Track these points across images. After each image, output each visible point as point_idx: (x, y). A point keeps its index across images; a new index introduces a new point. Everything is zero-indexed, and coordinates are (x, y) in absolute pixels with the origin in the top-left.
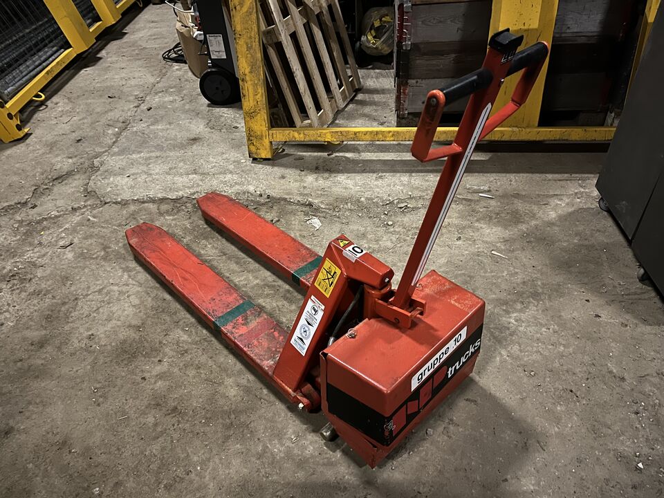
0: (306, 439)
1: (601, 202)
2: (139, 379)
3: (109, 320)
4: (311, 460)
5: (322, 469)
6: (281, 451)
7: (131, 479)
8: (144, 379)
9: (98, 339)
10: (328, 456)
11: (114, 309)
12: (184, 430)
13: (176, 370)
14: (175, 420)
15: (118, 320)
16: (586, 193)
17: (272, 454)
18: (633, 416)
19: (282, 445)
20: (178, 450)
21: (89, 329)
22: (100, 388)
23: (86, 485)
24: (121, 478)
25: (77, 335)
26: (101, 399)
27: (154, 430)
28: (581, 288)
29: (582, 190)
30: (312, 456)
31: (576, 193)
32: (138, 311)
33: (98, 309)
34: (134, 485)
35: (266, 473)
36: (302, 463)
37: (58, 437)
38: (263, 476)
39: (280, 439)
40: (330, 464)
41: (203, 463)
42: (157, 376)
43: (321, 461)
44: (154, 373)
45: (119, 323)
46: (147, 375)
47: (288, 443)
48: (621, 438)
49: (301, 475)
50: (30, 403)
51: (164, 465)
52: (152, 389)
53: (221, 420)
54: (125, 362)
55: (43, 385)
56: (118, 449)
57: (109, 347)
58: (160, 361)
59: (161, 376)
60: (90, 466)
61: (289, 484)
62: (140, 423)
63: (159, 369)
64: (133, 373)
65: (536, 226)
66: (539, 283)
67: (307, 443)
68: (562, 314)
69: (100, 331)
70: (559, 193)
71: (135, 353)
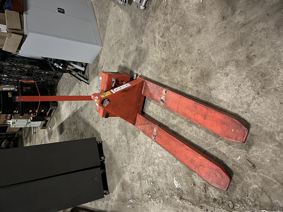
8: (192, 68)
22: (203, 56)
26: (199, 52)
44: (190, 72)
50: (225, 33)
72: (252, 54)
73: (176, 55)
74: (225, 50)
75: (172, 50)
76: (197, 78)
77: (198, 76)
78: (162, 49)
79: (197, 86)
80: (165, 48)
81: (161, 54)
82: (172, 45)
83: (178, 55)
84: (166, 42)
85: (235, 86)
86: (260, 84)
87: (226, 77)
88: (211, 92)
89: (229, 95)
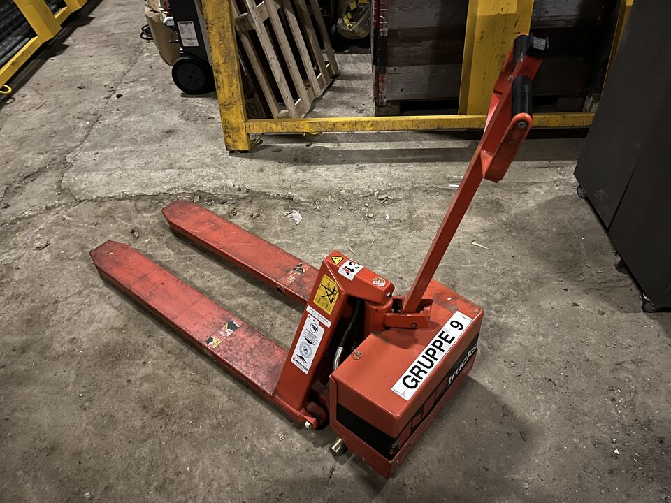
0: (293, 437)
1: (579, 189)
2: (124, 382)
3: (91, 322)
4: (299, 457)
5: (309, 465)
6: (268, 450)
7: (122, 482)
8: (129, 381)
9: (81, 342)
10: (315, 452)
11: (95, 311)
12: (172, 431)
13: (161, 372)
14: (162, 422)
15: (100, 323)
16: (565, 180)
17: (260, 452)
18: (610, 403)
19: (270, 443)
20: (167, 452)
21: (70, 333)
22: (85, 392)
23: (77, 490)
24: (111, 481)
25: (59, 339)
26: (87, 404)
27: (142, 433)
28: (560, 277)
29: (561, 177)
30: (300, 454)
31: (555, 181)
32: (119, 313)
33: (79, 311)
34: (125, 488)
35: (255, 471)
36: (289, 460)
37: (46, 444)
38: (252, 474)
39: (268, 438)
40: (318, 460)
41: (192, 464)
42: (142, 378)
43: (309, 458)
44: (139, 375)
45: (101, 326)
46: (132, 378)
47: (276, 442)
48: (598, 425)
49: (289, 472)
50: (15, 410)
51: (153, 468)
52: (138, 392)
53: (208, 421)
54: (110, 365)
55: (28, 391)
56: (107, 453)
57: (92, 351)
58: (144, 363)
59: (146, 378)
60: (79, 470)
61: (277, 481)
62: (127, 427)
63: (143, 371)
64: (118, 375)
65: (516, 215)
66: (519, 274)
67: (294, 440)
68: (542, 304)
69: (82, 335)
70: (538, 181)
71: (118, 355)
76: (131, 358)
77: (127, 361)
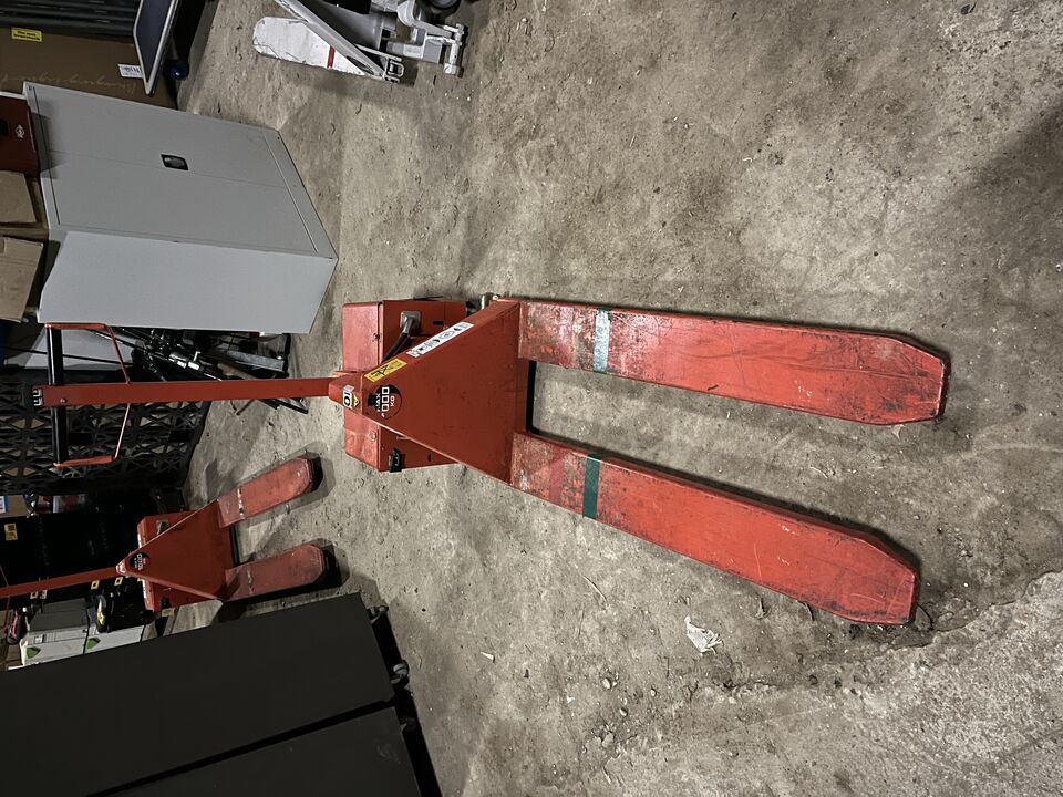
2: (661, 184)
8: (657, 191)
9: (763, 168)
22: (685, 134)
23: (601, 73)
42: (649, 208)
44: (654, 207)
46: (657, 197)
50: (738, 32)
52: (637, 191)
58: (664, 224)
59: (645, 212)
62: (613, 156)
63: (655, 214)
72: (842, 58)
73: (595, 171)
74: (750, 84)
75: (578, 163)
76: (683, 216)
77: (684, 207)
78: (543, 174)
79: (688, 243)
80: (552, 166)
81: (544, 190)
82: (572, 147)
83: (601, 171)
84: (552, 146)
85: (815, 184)
86: (893, 139)
87: (779, 167)
88: (742, 237)
89: (804, 223)
